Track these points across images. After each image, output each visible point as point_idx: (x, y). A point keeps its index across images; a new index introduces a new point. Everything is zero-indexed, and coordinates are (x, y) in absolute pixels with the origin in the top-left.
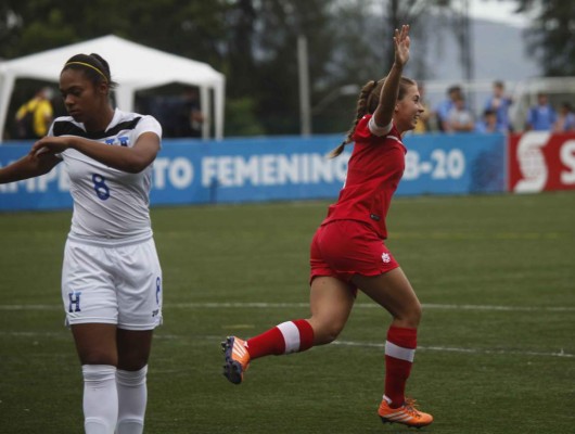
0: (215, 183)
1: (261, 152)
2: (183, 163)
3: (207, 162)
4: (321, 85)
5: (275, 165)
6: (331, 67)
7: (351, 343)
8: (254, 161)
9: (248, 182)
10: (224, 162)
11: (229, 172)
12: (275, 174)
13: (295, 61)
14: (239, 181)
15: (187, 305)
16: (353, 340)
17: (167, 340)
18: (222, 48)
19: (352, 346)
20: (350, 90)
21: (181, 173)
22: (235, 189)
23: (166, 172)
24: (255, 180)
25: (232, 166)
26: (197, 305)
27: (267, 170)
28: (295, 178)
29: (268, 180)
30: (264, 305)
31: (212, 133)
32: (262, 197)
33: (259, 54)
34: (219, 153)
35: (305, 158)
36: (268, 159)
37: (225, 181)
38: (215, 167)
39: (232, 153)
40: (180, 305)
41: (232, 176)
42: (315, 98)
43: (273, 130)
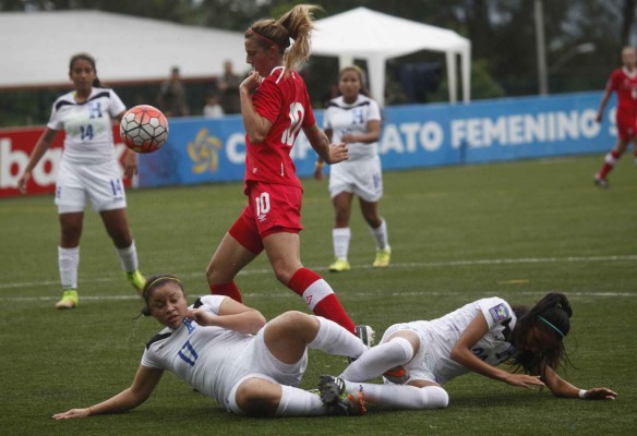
0: (464, 144)
1: (508, 113)
2: (433, 127)
3: (456, 125)
4: (557, 44)
5: (522, 124)
6: (567, 27)
7: (627, 294)
8: (502, 122)
9: (496, 142)
10: (472, 124)
11: (477, 133)
12: (522, 134)
13: (532, 23)
14: (487, 141)
15: (459, 263)
16: (628, 291)
17: (447, 296)
18: (460, 14)
19: (629, 297)
20: (587, 48)
21: (431, 136)
22: (484, 149)
23: (418, 136)
24: (503, 140)
25: (480, 128)
26: (469, 262)
27: (514, 130)
28: (541, 136)
29: (515, 139)
30: (534, 260)
31: (460, 96)
32: (510, 156)
33: (495, 18)
34: (467, 116)
35: (551, 117)
36: (515, 120)
37: (474, 142)
38: (464, 129)
39: (480, 115)
40: (453, 263)
41: (481, 137)
42: (551, 58)
43: (512, 91)
